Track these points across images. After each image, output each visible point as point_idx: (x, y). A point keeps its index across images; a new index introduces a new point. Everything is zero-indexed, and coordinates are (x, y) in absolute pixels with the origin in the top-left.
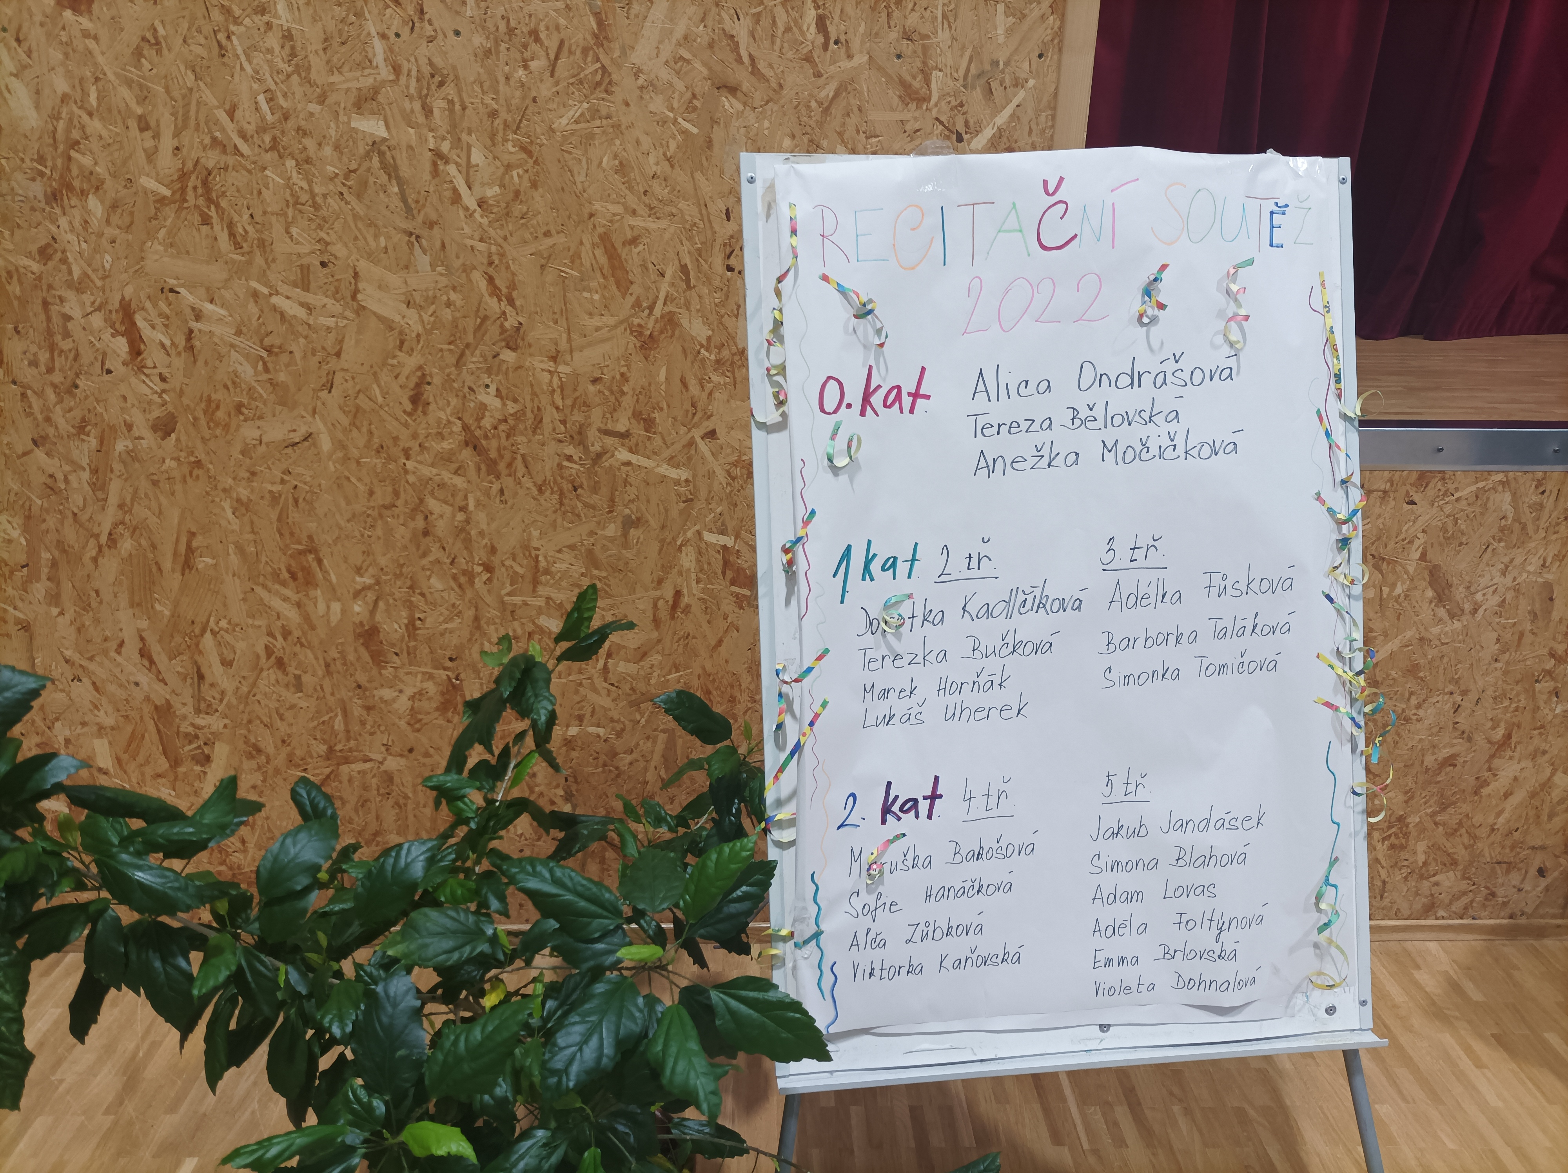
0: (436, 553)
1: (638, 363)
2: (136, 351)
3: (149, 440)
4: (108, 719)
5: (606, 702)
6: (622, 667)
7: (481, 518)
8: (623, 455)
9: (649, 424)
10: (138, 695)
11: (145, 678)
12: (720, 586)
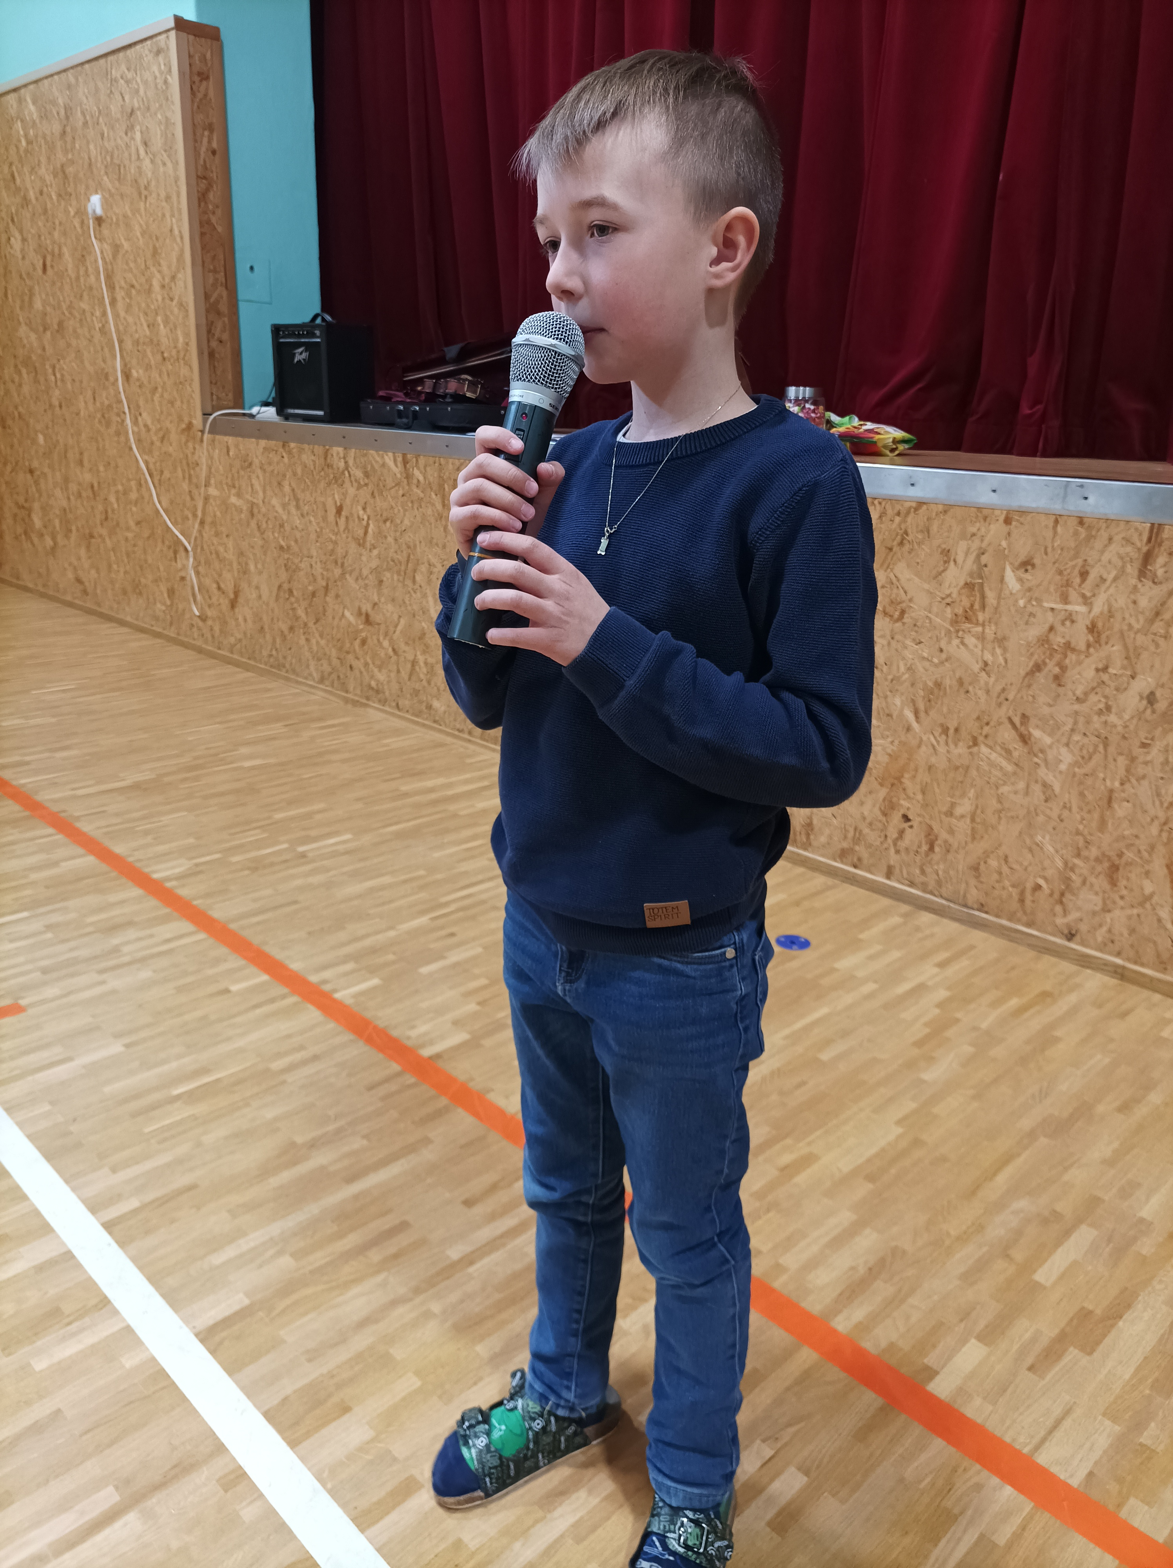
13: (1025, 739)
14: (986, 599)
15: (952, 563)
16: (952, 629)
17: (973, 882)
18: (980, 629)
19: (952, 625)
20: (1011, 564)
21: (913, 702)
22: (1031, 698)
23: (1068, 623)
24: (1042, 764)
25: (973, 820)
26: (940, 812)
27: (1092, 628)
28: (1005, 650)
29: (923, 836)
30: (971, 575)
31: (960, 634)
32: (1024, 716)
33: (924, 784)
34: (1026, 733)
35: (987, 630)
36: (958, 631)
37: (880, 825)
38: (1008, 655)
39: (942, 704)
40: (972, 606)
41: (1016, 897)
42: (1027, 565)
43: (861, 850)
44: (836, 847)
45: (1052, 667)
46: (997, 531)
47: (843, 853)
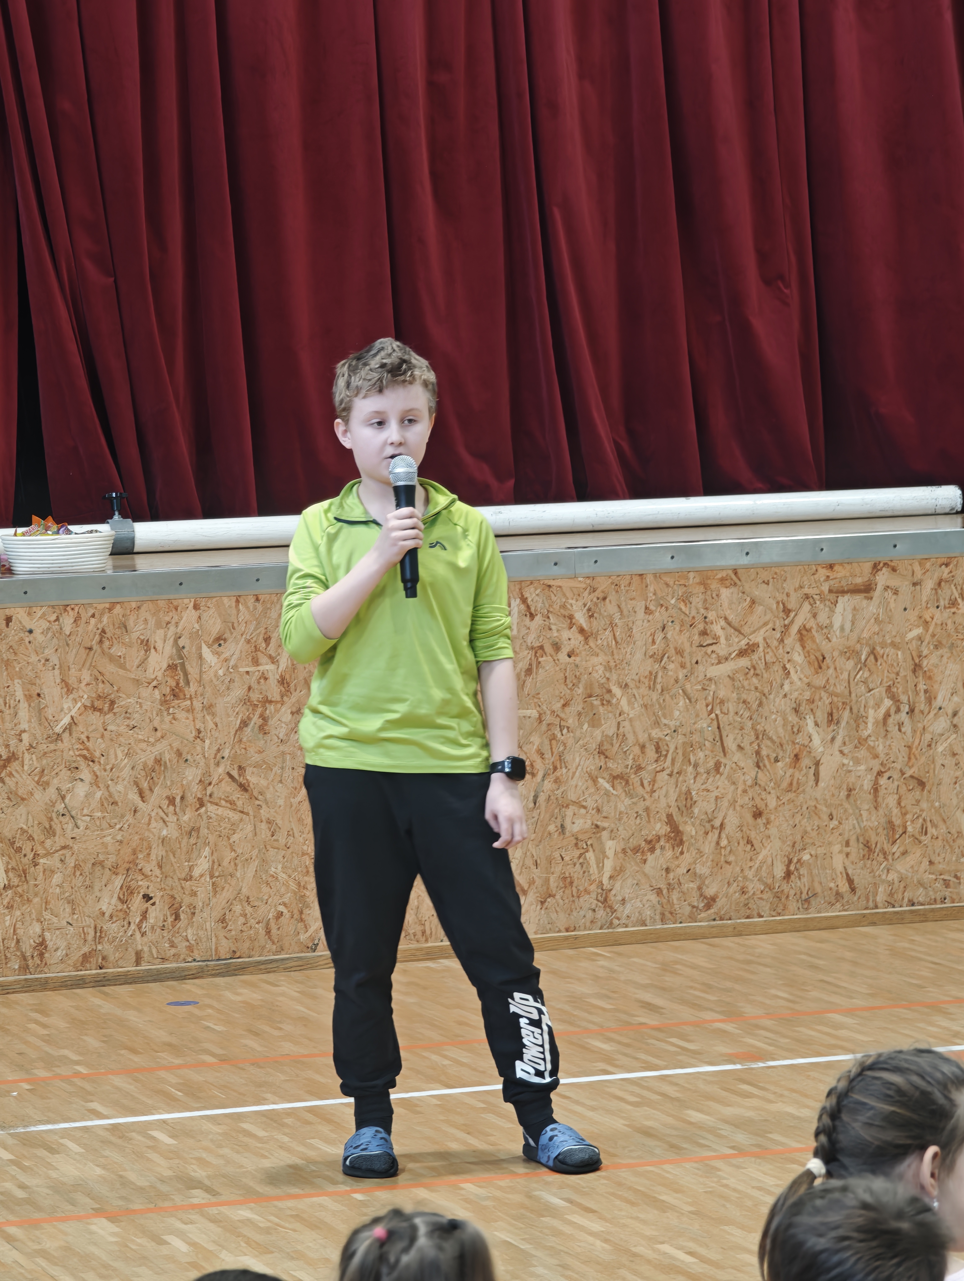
13: (244, 788)
14: (189, 676)
15: (153, 650)
16: (162, 708)
17: (221, 934)
18: (188, 702)
19: (161, 705)
20: (205, 642)
21: (136, 784)
22: (243, 750)
23: (262, 681)
24: (264, 806)
25: (212, 877)
26: (179, 879)
27: (282, 681)
28: (213, 715)
29: (167, 908)
30: (171, 657)
31: (171, 710)
32: (240, 768)
33: (160, 858)
34: (245, 781)
35: (194, 703)
36: (169, 708)
37: (121, 915)
38: (217, 720)
39: (165, 777)
40: (178, 684)
41: (262, 932)
42: (220, 640)
43: (105, 947)
44: (76, 956)
45: (256, 720)
46: (189, 616)
47: (86, 958)
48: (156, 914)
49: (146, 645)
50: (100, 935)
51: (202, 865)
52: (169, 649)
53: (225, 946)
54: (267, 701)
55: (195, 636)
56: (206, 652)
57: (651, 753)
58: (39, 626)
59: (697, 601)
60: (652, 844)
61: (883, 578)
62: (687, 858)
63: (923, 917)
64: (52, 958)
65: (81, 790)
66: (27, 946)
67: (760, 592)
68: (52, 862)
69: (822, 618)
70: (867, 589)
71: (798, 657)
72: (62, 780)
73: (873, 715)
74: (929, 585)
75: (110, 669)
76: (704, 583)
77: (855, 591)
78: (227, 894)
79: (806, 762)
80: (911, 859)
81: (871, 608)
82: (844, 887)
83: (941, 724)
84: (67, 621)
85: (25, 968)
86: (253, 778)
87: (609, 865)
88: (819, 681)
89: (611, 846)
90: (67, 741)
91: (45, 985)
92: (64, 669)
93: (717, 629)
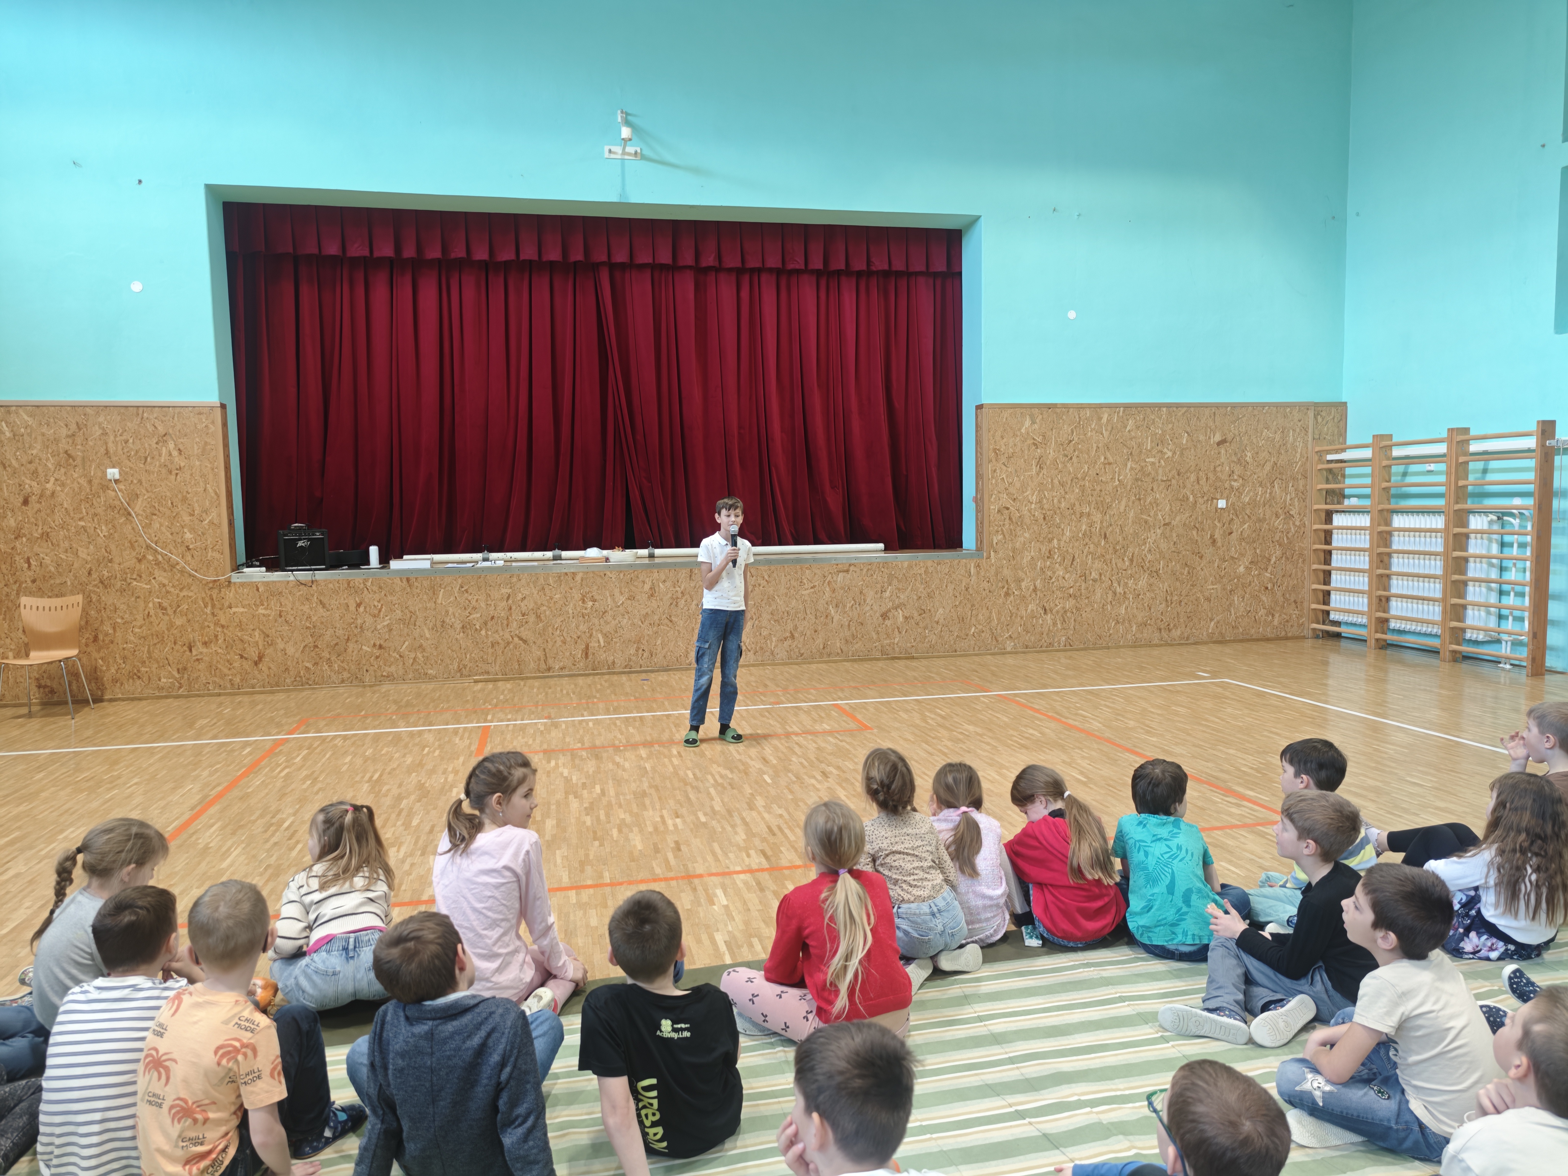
0: (92, 606)
1: (138, 564)
2: (29, 566)
3: (30, 584)
4: (13, 647)
5: (132, 638)
6: (137, 630)
7: (103, 598)
8: (135, 583)
9: (141, 577)
10: (21, 641)
11: (23, 637)
12: (158, 610)
15: (646, 584)
17: (665, 660)
19: (648, 598)
20: (660, 582)
21: (641, 620)
26: (652, 645)
29: (649, 653)
30: (651, 586)
31: (651, 600)
33: (647, 640)
35: (657, 598)
37: (636, 655)
39: (649, 618)
40: (652, 593)
42: (664, 581)
43: (632, 663)
44: (623, 665)
45: (674, 603)
46: (656, 574)
47: (626, 666)
48: (645, 655)
49: (644, 582)
50: (630, 660)
51: (659, 642)
52: (650, 583)
53: (665, 664)
54: (677, 598)
55: (657, 580)
56: (661, 585)
57: (786, 614)
58: (614, 577)
59: (799, 573)
60: (786, 639)
61: (852, 568)
62: (796, 643)
63: (862, 660)
64: (617, 666)
65: (625, 621)
66: (610, 662)
67: (817, 571)
68: (617, 640)
69: (835, 578)
70: (847, 571)
71: (828, 589)
72: (619, 618)
73: (848, 605)
74: (865, 570)
75: (633, 588)
76: (801, 569)
77: (844, 571)
78: (666, 650)
79: (829, 617)
80: (859, 645)
81: (849, 576)
82: (840, 651)
83: (868, 608)
84: (622, 575)
85: (609, 668)
86: (673, 619)
87: (773, 644)
88: (834, 596)
89: (774, 639)
90: (621, 608)
91: (614, 673)
92: (621, 588)
93: (805, 581)
